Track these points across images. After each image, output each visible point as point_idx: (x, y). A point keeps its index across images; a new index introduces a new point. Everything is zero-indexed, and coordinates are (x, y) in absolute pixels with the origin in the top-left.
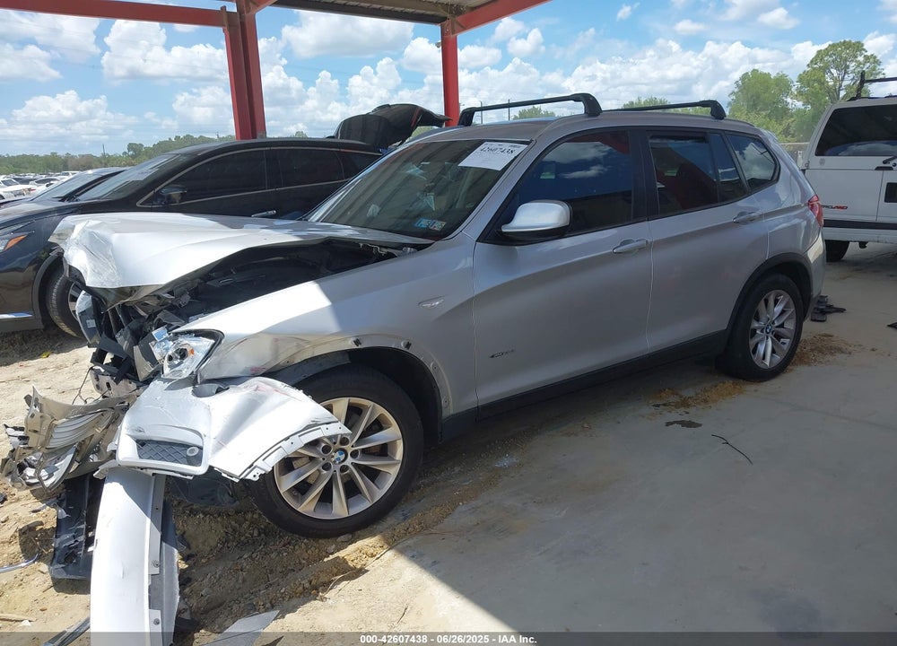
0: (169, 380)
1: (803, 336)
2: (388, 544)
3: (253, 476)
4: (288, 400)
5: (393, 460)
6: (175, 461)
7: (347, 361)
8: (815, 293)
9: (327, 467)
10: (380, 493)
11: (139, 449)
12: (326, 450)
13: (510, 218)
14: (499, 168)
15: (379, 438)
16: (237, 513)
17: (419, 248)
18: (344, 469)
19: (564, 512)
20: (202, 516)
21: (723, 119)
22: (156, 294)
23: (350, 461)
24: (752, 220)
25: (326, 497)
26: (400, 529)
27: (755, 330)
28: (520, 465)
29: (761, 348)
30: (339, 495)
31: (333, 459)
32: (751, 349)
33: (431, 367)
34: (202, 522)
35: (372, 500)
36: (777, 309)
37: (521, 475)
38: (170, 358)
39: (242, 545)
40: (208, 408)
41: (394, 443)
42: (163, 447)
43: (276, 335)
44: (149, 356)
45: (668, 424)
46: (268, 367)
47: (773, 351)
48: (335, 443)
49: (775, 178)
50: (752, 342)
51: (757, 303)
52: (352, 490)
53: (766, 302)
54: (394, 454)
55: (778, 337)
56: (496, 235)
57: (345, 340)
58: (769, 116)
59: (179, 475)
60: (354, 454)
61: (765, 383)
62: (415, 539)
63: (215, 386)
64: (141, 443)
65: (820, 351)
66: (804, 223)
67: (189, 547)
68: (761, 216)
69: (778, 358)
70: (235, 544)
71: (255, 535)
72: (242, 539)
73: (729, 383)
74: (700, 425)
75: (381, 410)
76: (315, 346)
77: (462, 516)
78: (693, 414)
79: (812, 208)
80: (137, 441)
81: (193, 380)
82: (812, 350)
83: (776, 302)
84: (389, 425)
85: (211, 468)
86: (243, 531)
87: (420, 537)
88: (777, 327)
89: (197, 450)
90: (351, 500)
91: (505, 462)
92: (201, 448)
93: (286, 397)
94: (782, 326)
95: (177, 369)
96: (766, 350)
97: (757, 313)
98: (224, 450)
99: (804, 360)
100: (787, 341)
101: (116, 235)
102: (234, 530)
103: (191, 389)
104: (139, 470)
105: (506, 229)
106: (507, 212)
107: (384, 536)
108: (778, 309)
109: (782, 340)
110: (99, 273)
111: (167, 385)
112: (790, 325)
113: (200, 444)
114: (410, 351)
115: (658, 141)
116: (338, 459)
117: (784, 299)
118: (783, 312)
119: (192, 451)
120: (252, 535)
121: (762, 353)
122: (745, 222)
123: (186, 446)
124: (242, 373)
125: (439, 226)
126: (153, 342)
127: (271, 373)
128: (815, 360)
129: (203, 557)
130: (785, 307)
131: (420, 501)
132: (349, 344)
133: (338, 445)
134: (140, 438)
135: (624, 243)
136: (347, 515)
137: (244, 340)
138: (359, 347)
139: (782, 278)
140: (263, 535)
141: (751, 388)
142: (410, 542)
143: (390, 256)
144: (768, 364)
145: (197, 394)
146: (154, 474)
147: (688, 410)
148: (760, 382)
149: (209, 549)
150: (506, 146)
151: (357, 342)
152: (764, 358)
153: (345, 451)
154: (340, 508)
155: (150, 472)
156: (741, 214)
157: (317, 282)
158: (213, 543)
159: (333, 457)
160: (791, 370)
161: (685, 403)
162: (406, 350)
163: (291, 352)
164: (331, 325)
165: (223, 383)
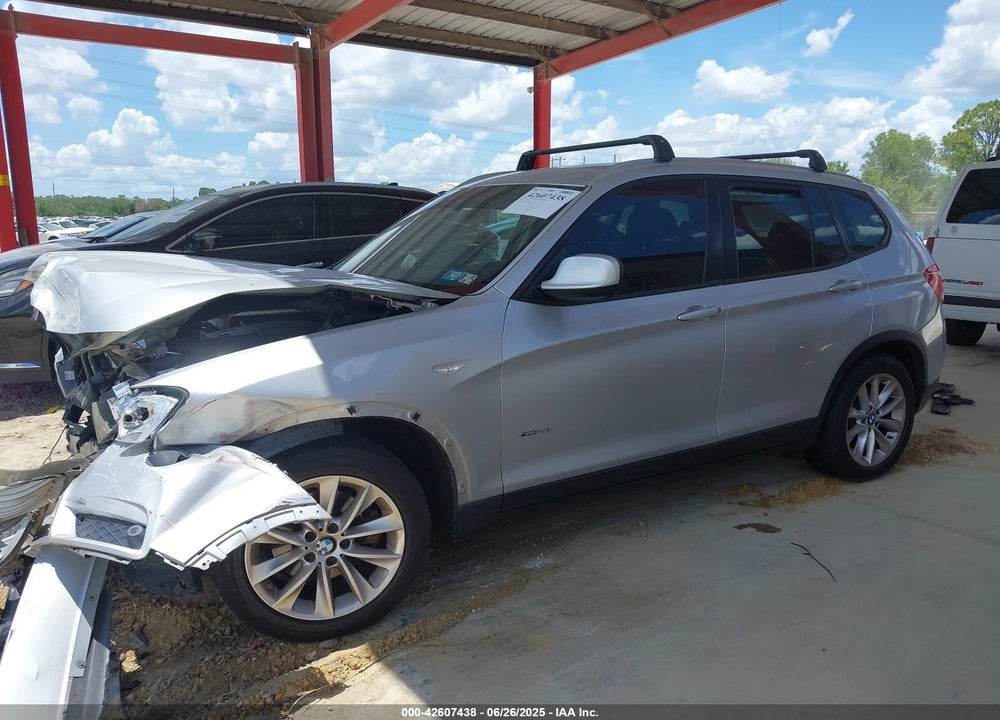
0: (127, 445)
1: (915, 430)
2: (377, 655)
3: (202, 564)
4: (256, 475)
5: (392, 553)
6: (114, 542)
7: (339, 431)
8: (930, 380)
9: (310, 557)
10: (373, 593)
11: (78, 525)
12: (311, 537)
13: (551, 275)
14: (545, 217)
15: (376, 527)
16: (210, 605)
17: (441, 302)
18: (331, 561)
19: (596, 628)
20: (168, 606)
21: (822, 171)
22: (121, 342)
23: (338, 552)
24: (854, 289)
25: (308, 594)
26: (393, 637)
27: (853, 421)
28: (556, 567)
29: (862, 441)
30: (324, 592)
31: (318, 549)
32: (848, 442)
33: (444, 444)
34: (168, 613)
35: (364, 600)
36: (882, 395)
37: (554, 580)
38: (128, 419)
39: (208, 645)
40: (160, 479)
41: (394, 533)
42: (104, 524)
43: (253, 397)
44: (107, 415)
45: (740, 527)
46: (242, 434)
47: (877, 446)
48: (321, 530)
49: (885, 242)
50: (850, 436)
51: (857, 387)
52: (340, 587)
53: (869, 387)
54: (394, 546)
55: (883, 429)
56: (533, 292)
57: (338, 406)
58: (908, 182)
59: (114, 559)
60: (345, 545)
61: (865, 484)
62: (410, 651)
63: (177, 454)
64: (81, 517)
65: (938, 449)
66: (921, 298)
67: (147, 642)
68: (864, 286)
69: (883, 455)
70: (201, 642)
71: (227, 632)
72: (211, 636)
73: (820, 482)
74: (779, 530)
75: (378, 493)
76: (299, 412)
77: (473, 627)
78: (773, 517)
79: (930, 278)
80: (77, 515)
81: (149, 446)
82: (928, 447)
83: (881, 388)
84: (389, 512)
85: (152, 552)
86: (213, 627)
87: (417, 649)
88: (883, 417)
89: (141, 529)
90: (338, 599)
91: (538, 563)
92: (144, 527)
93: (254, 471)
94: (888, 416)
95: (136, 431)
96: (866, 444)
97: (857, 398)
98: (171, 531)
99: (917, 459)
100: (895, 435)
101: (87, 273)
102: (203, 627)
103: (147, 455)
104: (71, 550)
105: (545, 286)
106: (548, 267)
107: (372, 645)
108: (883, 397)
109: (889, 433)
110: (63, 317)
111: (124, 449)
112: (899, 416)
113: (143, 522)
114: (419, 423)
115: (742, 193)
116: (325, 549)
117: (892, 385)
118: (889, 400)
119: (134, 531)
120: (223, 633)
121: (862, 447)
122: (844, 291)
123: (128, 524)
124: (210, 439)
125: (468, 279)
126: (112, 399)
127: (246, 443)
128: (930, 459)
129: (161, 657)
130: (892, 394)
131: (426, 604)
132: (341, 412)
133: (325, 533)
134: (80, 512)
135: (691, 309)
136: (333, 617)
137: (212, 401)
138: (354, 415)
139: (890, 360)
140: (235, 634)
141: (848, 488)
142: (403, 654)
143: (405, 311)
144: (869, 461)
145: (154, 462)
146: (87, 556)
147: (767, 511)
148: (860, 482)
149: (170, 647)
150: (557, 192)
151: (351, 410)
152: (865, 453)
153: (334, 541)
154: (324, 608)
155: (83, 553)
156: (840, 282)
157: (309, 338)
158: (175, 642)
159: (318, 546)
160: (900, 470)
161: (765, 503)
162: (413, 422)
163: (269, 419)
164: (319, 387)
165: (187, 451)
